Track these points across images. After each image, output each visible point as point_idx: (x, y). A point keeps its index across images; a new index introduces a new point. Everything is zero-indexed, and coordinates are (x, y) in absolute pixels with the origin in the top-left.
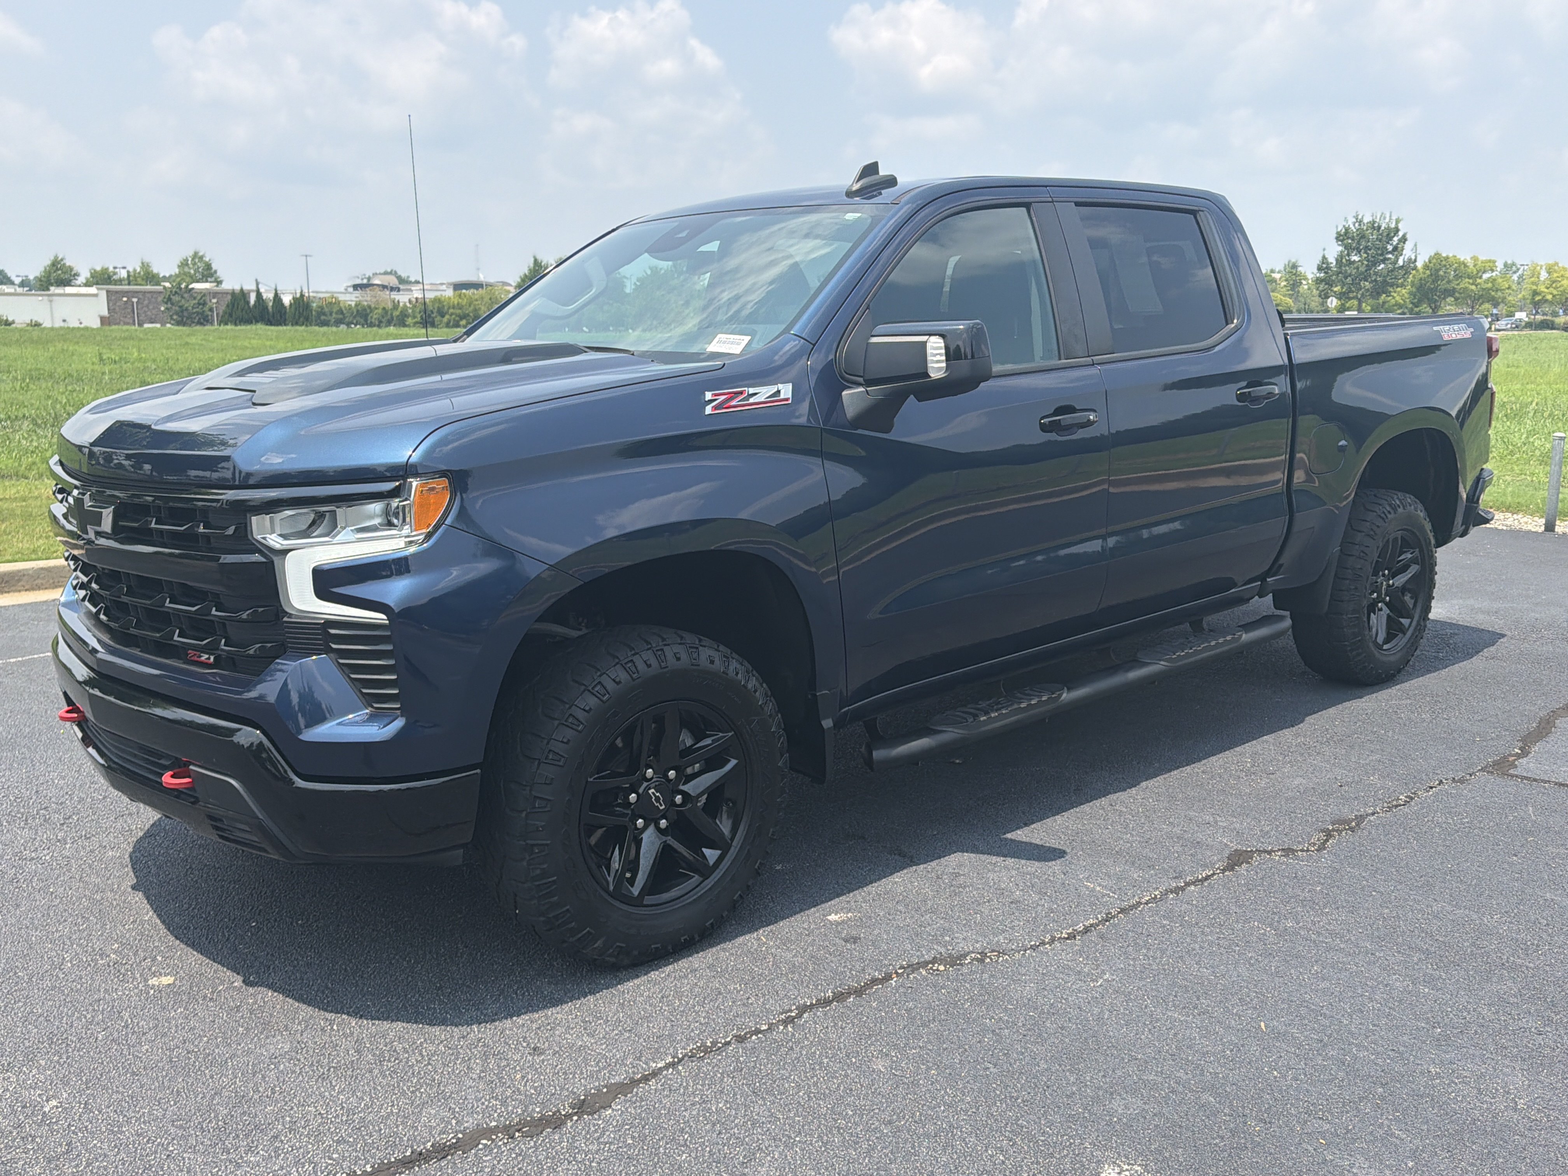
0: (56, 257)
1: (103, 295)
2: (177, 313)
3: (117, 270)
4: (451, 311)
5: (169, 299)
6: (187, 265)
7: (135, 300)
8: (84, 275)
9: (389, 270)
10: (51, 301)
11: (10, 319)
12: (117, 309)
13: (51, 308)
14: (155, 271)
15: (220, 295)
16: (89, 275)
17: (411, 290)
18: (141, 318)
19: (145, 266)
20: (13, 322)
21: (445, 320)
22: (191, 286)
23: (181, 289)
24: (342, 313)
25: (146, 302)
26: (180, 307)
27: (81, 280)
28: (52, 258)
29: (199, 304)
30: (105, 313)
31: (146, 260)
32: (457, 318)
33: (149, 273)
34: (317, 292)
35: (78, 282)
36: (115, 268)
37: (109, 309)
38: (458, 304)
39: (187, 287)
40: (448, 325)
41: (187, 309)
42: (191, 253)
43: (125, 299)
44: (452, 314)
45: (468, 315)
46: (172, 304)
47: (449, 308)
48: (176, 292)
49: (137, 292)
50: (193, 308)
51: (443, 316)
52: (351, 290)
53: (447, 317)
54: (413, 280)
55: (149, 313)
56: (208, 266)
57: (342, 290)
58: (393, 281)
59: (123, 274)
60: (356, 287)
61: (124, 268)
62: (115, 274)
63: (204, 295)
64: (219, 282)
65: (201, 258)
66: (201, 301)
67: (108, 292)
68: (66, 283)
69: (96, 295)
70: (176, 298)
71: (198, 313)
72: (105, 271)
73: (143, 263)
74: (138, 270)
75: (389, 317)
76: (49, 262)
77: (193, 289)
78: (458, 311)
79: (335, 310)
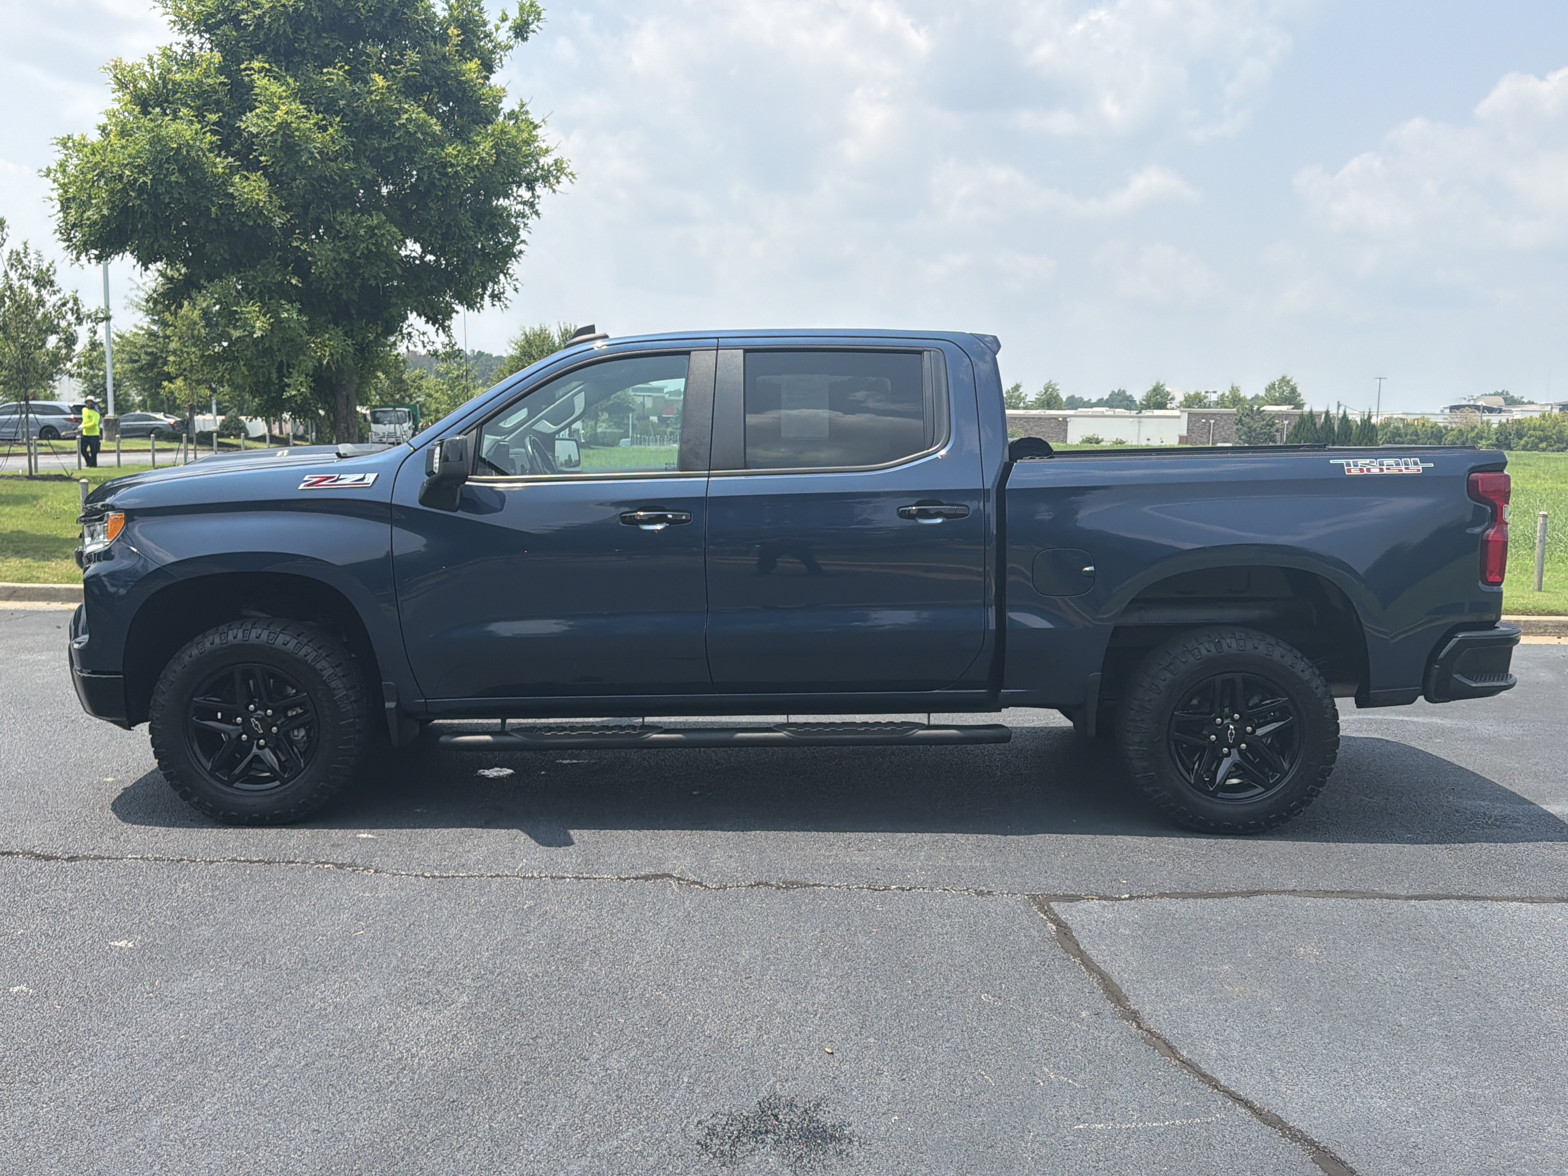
0: (1158, 383)
1: (1185, 416)
2: (1245, 434)
3: (1208, 394)
4: (1532, 432)
5: (1240, 420)
6: (1274, 388)
7: (1212, 421)
8: (1180, 398)
9: (1500, 391)
10: (1139, 422)
11: (1100, 438)
12: (1195, 428)
13: (1139, 429)
14: (1242, 395)
15: (1292, 417)
16: (1182, 399)
17: (1511, 411)
18: (1215, 438)
19: (1234, 390)
20: (1102, 440)
21: (1522, 442)
22: (1262, 409)
23: (1252, 411)
24: (1417, 435)
25: (1222, 423)
26: (1249, 428)
27: (1175, 403)
28: (1154, 384)
29: (1267, 425)
30: (1184, 433)
31: (1236, 385)
32: (1537, 441)
33: (1236, 397)
34: (1408, 414)
35: (1173, 405)
36: (1207, 392)
37: (1188, 430)
38: (1540, 425)
39: (1258, 409)
40: (1524, 448)
41: (1255, 430)
42: (1280, 377)
43: (1204, 421)
44: (1531, 436)
45: (1551, 437)
46: (1243, 425)
47: (1529, 430)
48: (1247, 414)
49: (1215, 414)
50: (1261, 429)
51: (1521, 439)
52: (1447, 411)
53: (1525, 439)
54: (1526, 401)
55: (1223, 433)
56: (1293, 390)
57: (1438, 412)
58: (1498, 402)
59: (1214, 398)
60: (1453, 408)
61: (1215, 392)
62: (1206, 397)
63: (1273, 417)
64: (1299, 406)
65: (1288, 382)
66: (1270, 423)
67: (1189, 414)
68: (1162, 406)
69: (1178, 417)
70: (1246, 420)
71: (1264, 433)
72: (1197, 395)
73: (1232, 388)
74: (1227, 394)
75: (1464, 439)
76: (1151, 388)
77: (1264, 411)
78: (1539, 433)
79: (1409, 432)
